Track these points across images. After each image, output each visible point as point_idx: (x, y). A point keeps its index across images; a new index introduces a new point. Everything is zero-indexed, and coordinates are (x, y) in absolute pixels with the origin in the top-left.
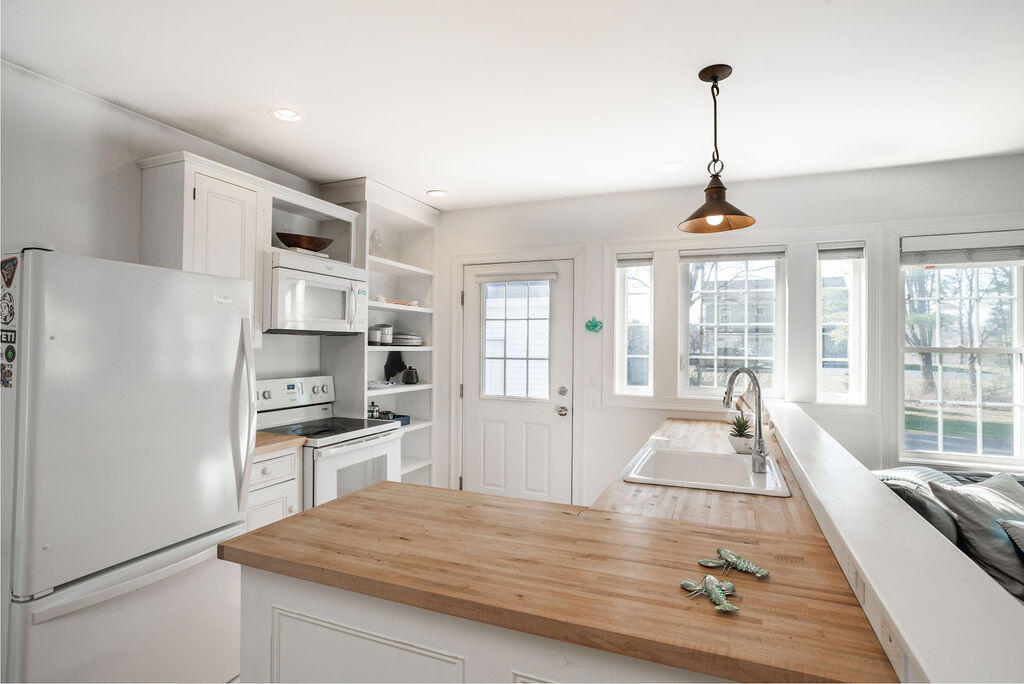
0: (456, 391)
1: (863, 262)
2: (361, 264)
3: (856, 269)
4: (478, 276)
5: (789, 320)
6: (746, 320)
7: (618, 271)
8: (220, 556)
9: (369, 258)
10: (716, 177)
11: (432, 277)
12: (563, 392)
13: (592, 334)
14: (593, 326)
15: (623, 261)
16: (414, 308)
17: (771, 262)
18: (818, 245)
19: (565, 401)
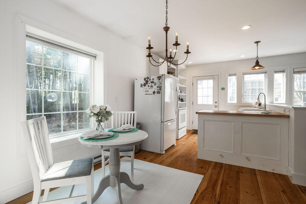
0: (191, 103)
1: (285, 74)
2: (177, 77)
3: (283, 76)
4: (196, 79)
5: (268, 86)
6: (257, 87)
7: (228, 77)
8: (196, 113)
9: (179, 76)
10: (257, 60)
11: (186, 80)
12: (216, 102)
13: (223, 90)
14: (223, 89)
15: (229, 75)
16: (183, 86)
17: (263, 75)
18: (274, 71)
19: (217, 104)
